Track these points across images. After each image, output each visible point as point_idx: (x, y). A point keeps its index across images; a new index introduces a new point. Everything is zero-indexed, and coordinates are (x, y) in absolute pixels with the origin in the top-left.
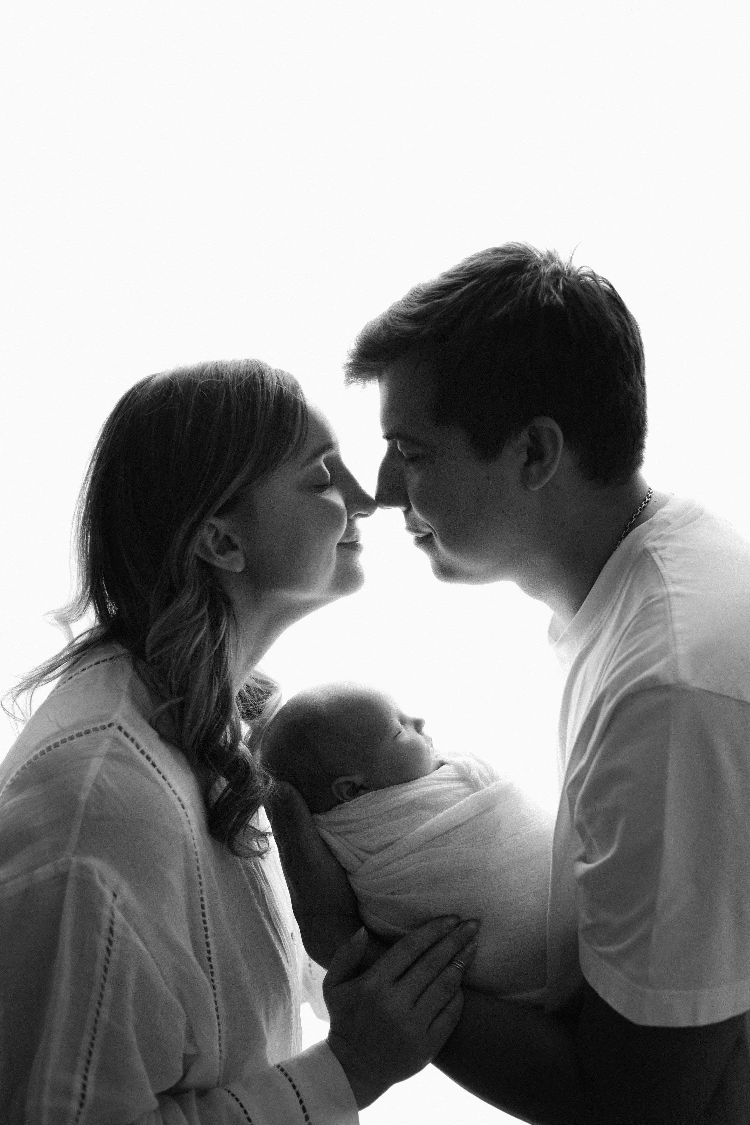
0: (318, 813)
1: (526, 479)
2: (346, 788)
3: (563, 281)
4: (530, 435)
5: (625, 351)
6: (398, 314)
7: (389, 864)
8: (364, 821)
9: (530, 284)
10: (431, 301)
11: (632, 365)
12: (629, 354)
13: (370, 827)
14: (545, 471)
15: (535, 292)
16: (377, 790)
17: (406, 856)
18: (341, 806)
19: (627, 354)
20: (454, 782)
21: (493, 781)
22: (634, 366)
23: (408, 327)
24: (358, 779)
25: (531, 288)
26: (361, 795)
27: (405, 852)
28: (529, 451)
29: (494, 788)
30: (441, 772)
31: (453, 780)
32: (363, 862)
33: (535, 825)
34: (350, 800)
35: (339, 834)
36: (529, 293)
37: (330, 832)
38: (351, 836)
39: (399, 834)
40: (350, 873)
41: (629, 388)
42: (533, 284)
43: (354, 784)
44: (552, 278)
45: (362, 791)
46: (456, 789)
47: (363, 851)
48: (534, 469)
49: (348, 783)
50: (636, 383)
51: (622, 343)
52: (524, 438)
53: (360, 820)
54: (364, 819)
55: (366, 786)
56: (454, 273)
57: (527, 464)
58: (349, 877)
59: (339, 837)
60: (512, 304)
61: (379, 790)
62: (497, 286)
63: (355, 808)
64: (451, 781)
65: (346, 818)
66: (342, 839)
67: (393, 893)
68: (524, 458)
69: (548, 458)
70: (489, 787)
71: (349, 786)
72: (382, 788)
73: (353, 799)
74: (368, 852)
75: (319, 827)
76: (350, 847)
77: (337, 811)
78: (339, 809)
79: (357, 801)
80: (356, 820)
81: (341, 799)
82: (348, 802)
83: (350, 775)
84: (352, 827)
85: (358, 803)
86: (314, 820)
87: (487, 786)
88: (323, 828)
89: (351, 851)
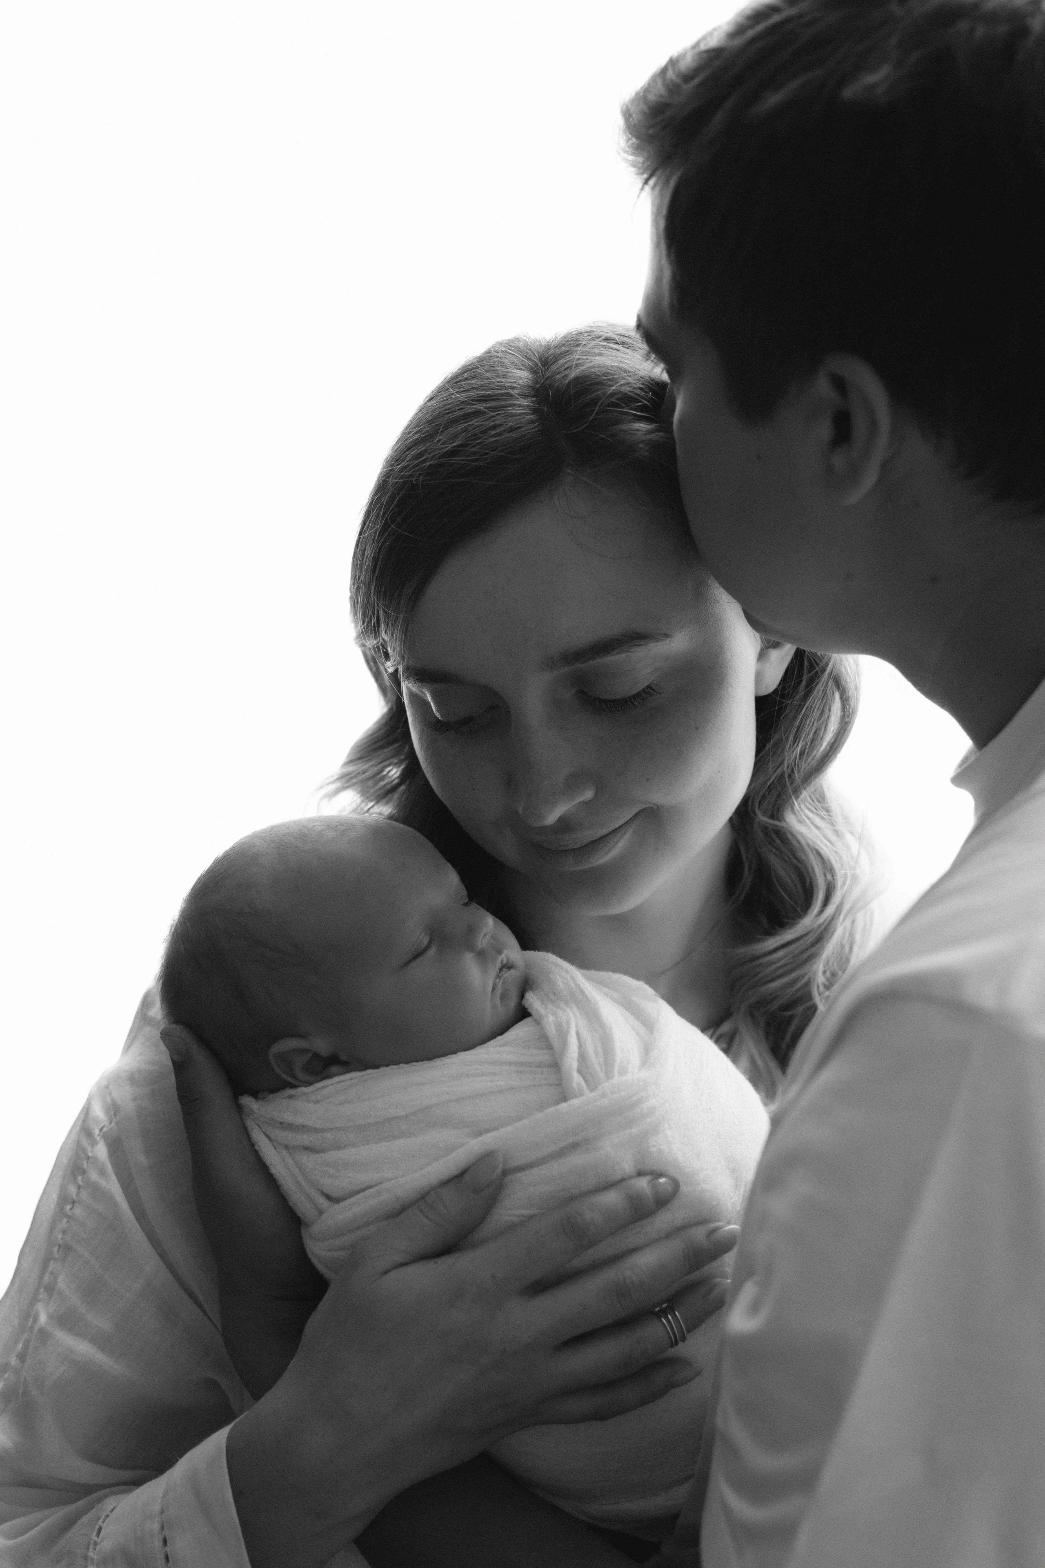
0: (255, 1094)
2: (300, 1061)
8: (328, 1135)
13: (339, 1148)
16: (364, 1069)
18: (292, 1092)
20: (526, 1069)
24: (322, 1045)
26: (330, 1076)
29: (603, 1095)
31: (527, 1065)
32: (321, 1212)
34: (309, 1084)
35: (286, 1147)
37: (269, 1139)
38: (307, 1160)
40: (305, 1225)
43: (316, 1055)
45: (334, 1069)
46: (527, 1088)
47: (321, 1192)
48: (839, 460)
49: (304, 1051)
53: (323, 1130)
54: (331, 1130)
55: (343, 1057)
57: (833, 446)
58: (302, 1229)
59: (285, 1153)
61: (369, 1071)
63: (317, 1102)
64: (520, 1069)
65: (300, 1120)
66: (290, 1160)
69: (858, 446)
70: (595, 1094)
71: (305, 1058)
72: (376, 1067)
73: (317, 1081)
74: (329, 1197)
75: (250, 1123)
76: (301, 1179)
77: (285, 1100)
78: (291, 1097)
79: (323, 1087)
80: (316, 1130)
81: (290, 1079)
82: (305, 1087)
83: (303, 1036)
84: (306, 1139)
85: (324, 1092)
86: (239, 1108)
87: (591, 1091)
88: (258, 1126)
89: (301, 1187)
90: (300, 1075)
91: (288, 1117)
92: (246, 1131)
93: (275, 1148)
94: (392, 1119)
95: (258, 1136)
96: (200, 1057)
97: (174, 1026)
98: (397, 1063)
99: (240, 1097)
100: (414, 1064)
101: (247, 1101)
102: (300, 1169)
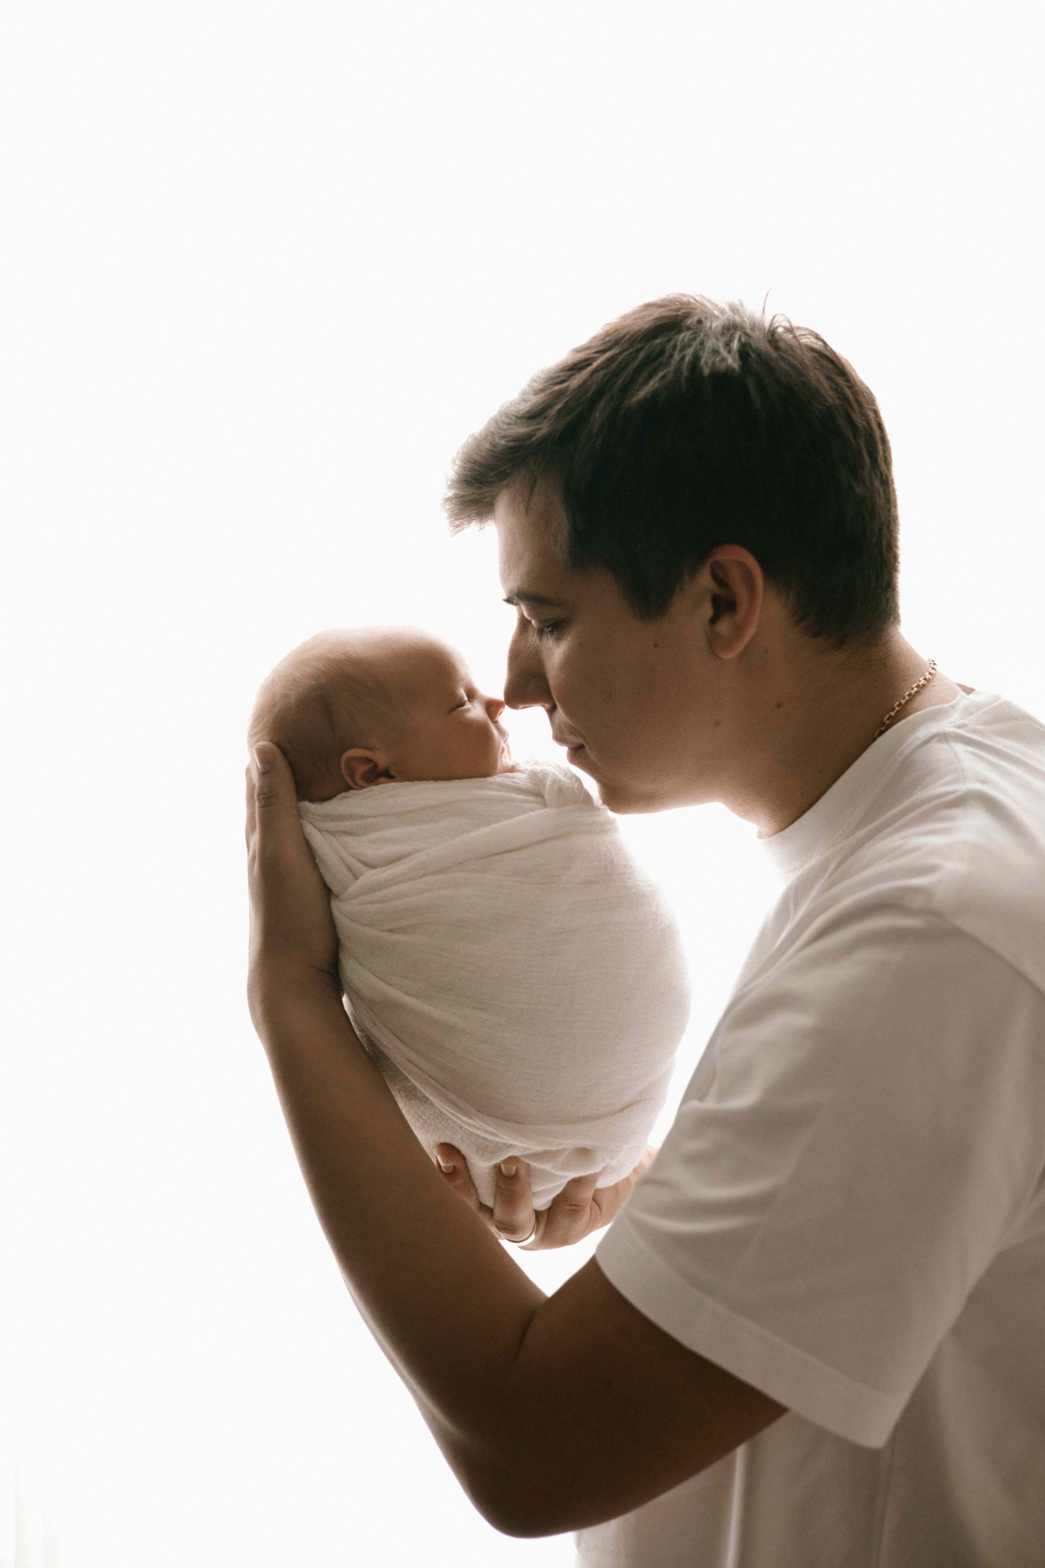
0: (312, 801)
1: (713, 643)
3: (740, 336)
4: (714, 575)
5: (848, 433)
6: (507, 415)
8: (372, 820)
9: (690, 346)
10: (551, 388)
11: (861, 455)
12: (855, 438)
14: (739, 630)
15: (696, 358)
16: (405, 781)
17: (421, 877)
19: (852, 438)
20: (520, 792)
22: (866, 456)
23: (521, 430)
25: (690, 351)
26: (380, 783)
27: (421, 872)
28: (716, 600)
32: (356, 877)
34: (362, 789)
35: (333, 834)
36: (687, 359)
37: (319, 830)
38: (349, 839)
39: (418, 845)
40: (336, 897)
41: (858, 489)
42: (695, 345)
43: (375, 766)
44: (723, 334)
46: (522, 801)
47: (361, 861)
48: (724, 627)
50: (872, 483)
51: (842, 422)
52: (705, 580)
53: (368, 817)
54: (373, 816)
56: (587, 346)
57: (714, 620)
58: (332, 900)
59: (332, 838)
60: (663, 377)
61: (408, 782)
62: (642, 355)
63: (365, 799)
64: (516, 791)
65: (350, 811)
66: (335, 842)
67: (390, 931)
68: (707, 611)
69: (742, 608)
71: (368, 767)
73: (367, 787)
75: (304, 822)
76: (343, 854)
78: (344, 798)
79: (371, 790)
80: (363, 817)
82: (358, 790)
83: (370, 749)
84: (353, 825)
85: (372, 793)
88: (311, 823)
89: (343, 860)
90: (360, 782)
91: (341, 810)
92: (301, 828)
93: (323, 836)
95: (310, 829)
99: (302, 803)
101: (307, 805)
102: (344, 847)
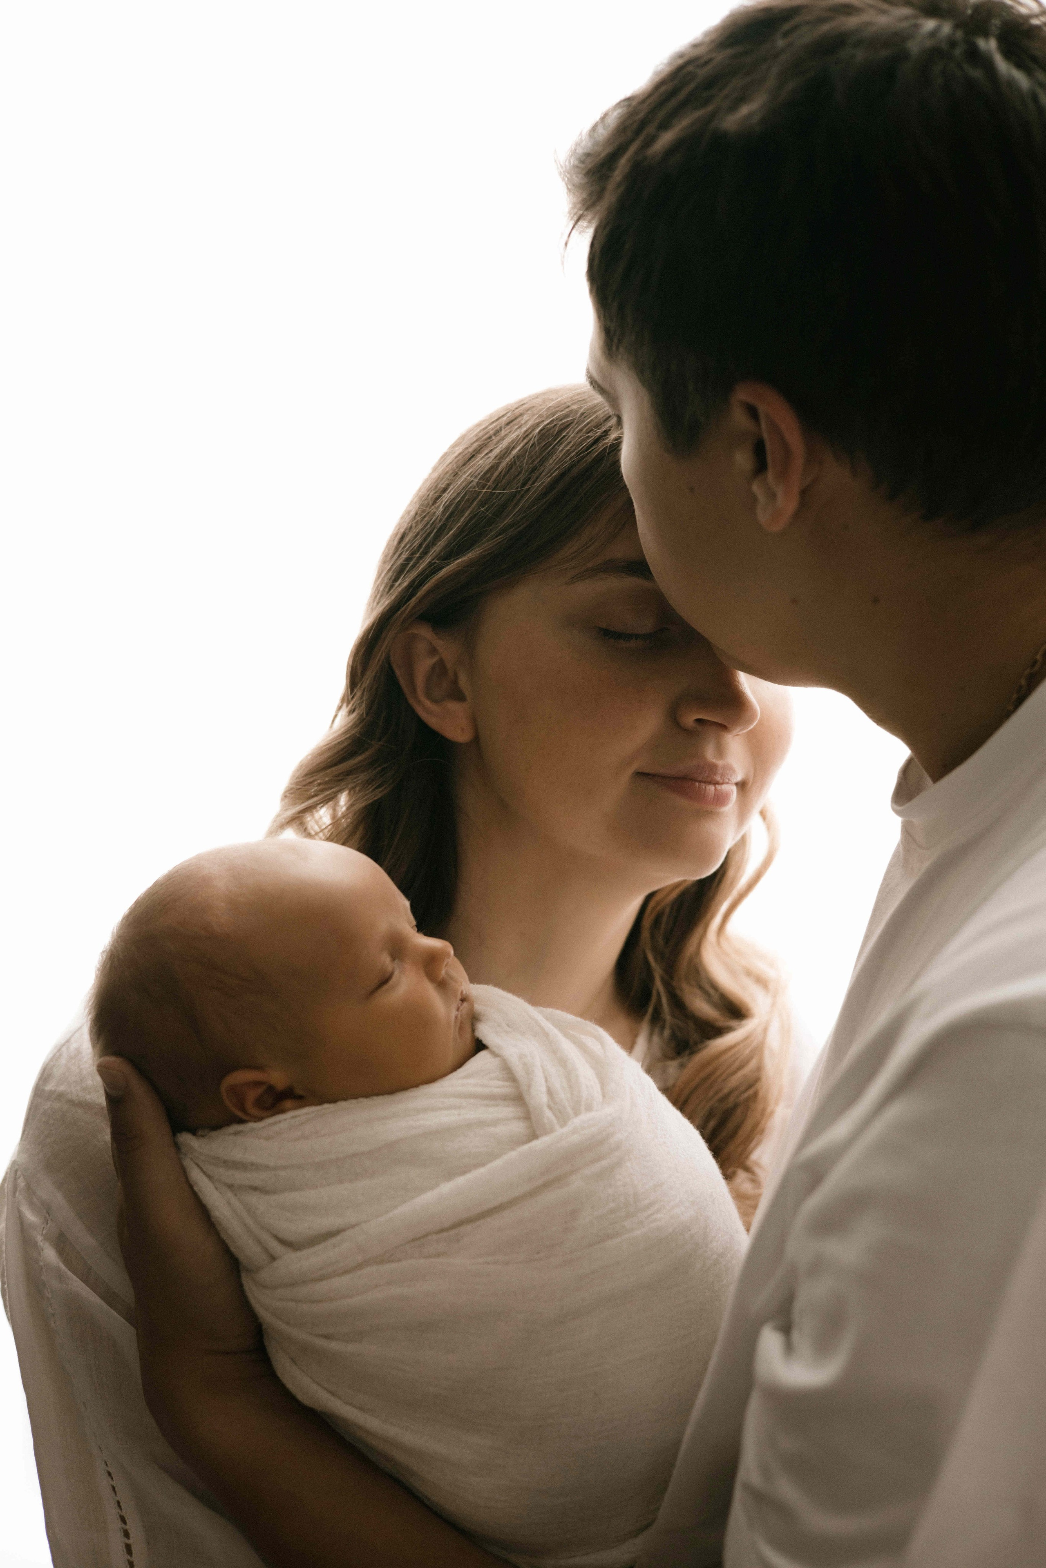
0: (194, 1132)
2: (252, 1095)
7: (322, 1278)
8: (282, 1173)
13: (293, 1188)
16: (321, 1103)
17: (359, 1266)
18: (240, 1127)
20: (492, 1103)
21: (577, 1113)
24: (278, 1078)
26: (283, 1111)
27: (359, 1258)
29: (575, 1131)
30: (468, 1076)
31: (492, 1098)
32: (273, 1258)
33: (658, 1211)
34: (260, 1119)
35: (231, 1187)
37: (210, 1179)
38: (254, 1199)
39: (351, 1217)
40: (248, 1270)
43: (271, 1088)
45: (288, 1103)
46: (495, 1122)
47: (276, 1237)
49: (257, 1084)
53: (276, 1168)
54: (284, 1168)
55: (298, 1091)
58: (243, 1275)
59: (229, 1195)
61: (326, 1106)
63: (268, 1138)
64: (485, 1102)
65: (250, 1158)
66: (235, 1202)
67: (327, 1337)
70: (566, 1129)
71: (260, 1090)
72: (334, 1101)
73: (268, 1117)
74: (282, 1242)
75: (188, 1163)
76: (249, 1221)
77: (231, 1137)
78: (236, 1133)
79: (275, 1123)
80: (267, 1168)
81: (240, 1114)
82: (255, 1122)
83: (260, 1068)
84: (256, 1178)
85: (276, 1128)
86: (177, 1146)
87: (562, 1126)
88: (198, 1165)
89: (249, 1231)
90: (253, 1111)
91: (237, 1155)
92: (184, 1172)
93: (217, 1189)
94: (355, 1155)
95: (196, 1176)
96: (139, 1090)
97: (112, 1059)
98: (356, 1097)
99: (179, 1135)
100: (375, 1098)
101: (185, 1138)
102: (249, 1211)
